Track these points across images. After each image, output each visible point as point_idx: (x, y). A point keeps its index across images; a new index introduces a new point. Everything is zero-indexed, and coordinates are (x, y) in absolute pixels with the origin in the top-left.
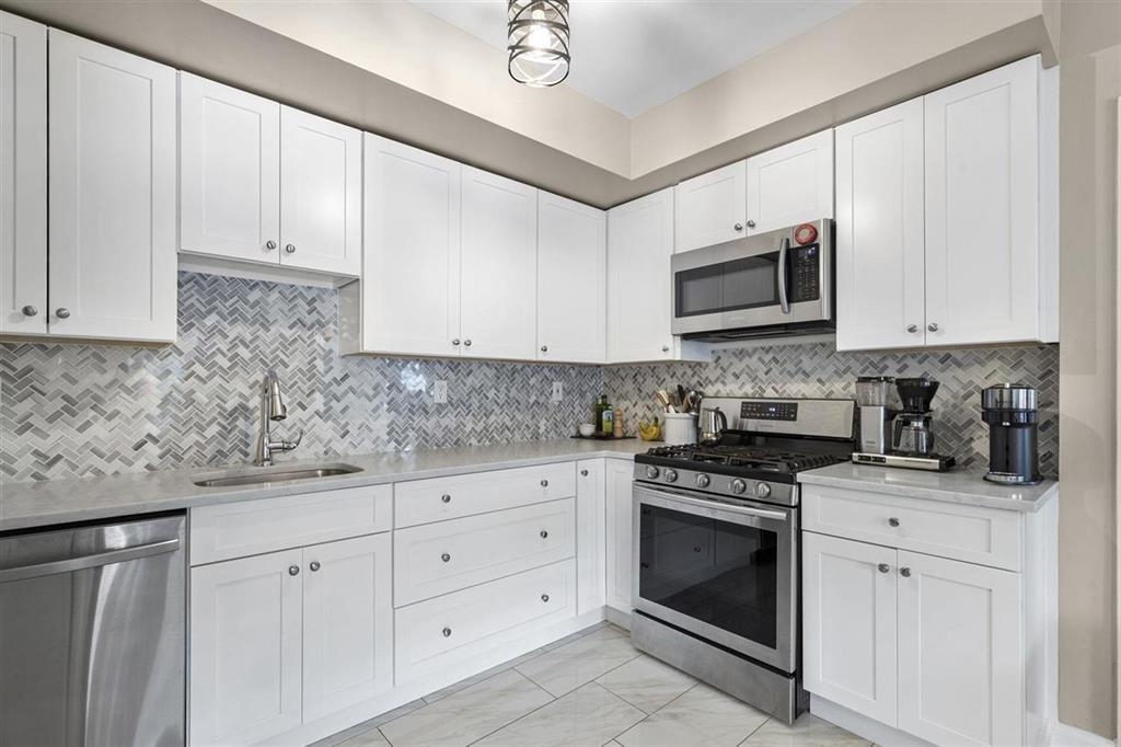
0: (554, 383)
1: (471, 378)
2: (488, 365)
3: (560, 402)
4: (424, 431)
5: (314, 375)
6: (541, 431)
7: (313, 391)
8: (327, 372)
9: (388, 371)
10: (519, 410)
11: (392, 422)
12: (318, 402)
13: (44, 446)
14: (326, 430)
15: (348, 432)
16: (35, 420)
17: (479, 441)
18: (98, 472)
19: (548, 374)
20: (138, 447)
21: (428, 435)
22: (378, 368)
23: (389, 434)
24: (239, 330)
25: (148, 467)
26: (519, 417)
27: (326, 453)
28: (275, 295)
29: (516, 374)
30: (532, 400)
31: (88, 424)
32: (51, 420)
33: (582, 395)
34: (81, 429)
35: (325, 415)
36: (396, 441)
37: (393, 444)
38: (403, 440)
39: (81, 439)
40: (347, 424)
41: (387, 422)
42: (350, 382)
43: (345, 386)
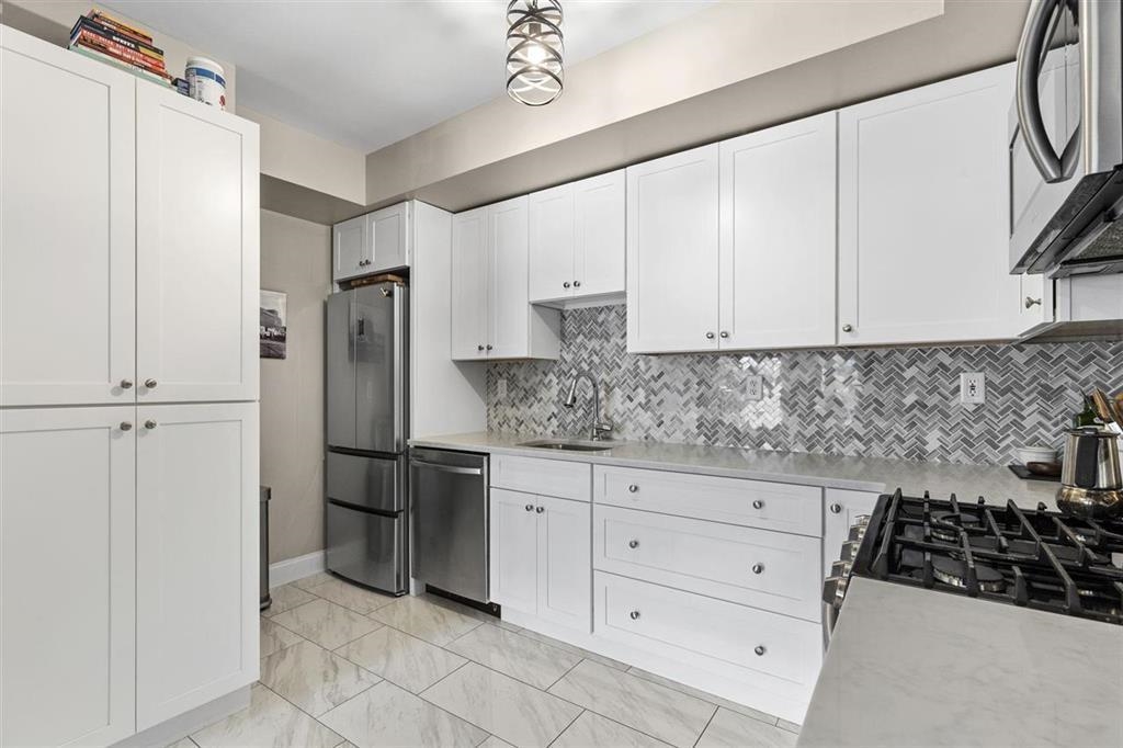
0: (962, 375)
1: (797, 371)
2: (823, 354)
3: (979, 407)
4: (735, 429)
5: (637, 374)
6: (929, 448)
7: (637, 387)
8: (647, 371)
9: (698, 368)
10: (881, 414)
11: (702, 417)
12: (641, 396)
13: (518, 414)
14: (646, 418)
15: (662, 422)
16: (516, 401)
17: (809, 449)
18: (535, 432)
19: (947, 360)
20: (549, 420)
21: (740, 433)
22: (688, 366)
23: (699, 427)
24: (594, 344)
25: (553, 432)
26: (882, 424)
27: (646, 438)
28: (613, 314)
29: (875, 365)
30: (910, 399)
31: (532, 405)
32: (521, 401)
33: (1050, 394)
34: (530, 407)
35: (645, 407)
36: (706, 435)
37: (703, 438)
38: (713, 436)
39: (529, 412)
40: (662, 415)
41: (696, 416)
42: (665, 378)
43: (661, 382)
